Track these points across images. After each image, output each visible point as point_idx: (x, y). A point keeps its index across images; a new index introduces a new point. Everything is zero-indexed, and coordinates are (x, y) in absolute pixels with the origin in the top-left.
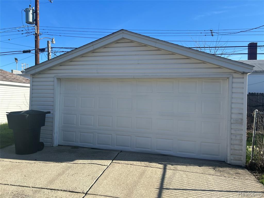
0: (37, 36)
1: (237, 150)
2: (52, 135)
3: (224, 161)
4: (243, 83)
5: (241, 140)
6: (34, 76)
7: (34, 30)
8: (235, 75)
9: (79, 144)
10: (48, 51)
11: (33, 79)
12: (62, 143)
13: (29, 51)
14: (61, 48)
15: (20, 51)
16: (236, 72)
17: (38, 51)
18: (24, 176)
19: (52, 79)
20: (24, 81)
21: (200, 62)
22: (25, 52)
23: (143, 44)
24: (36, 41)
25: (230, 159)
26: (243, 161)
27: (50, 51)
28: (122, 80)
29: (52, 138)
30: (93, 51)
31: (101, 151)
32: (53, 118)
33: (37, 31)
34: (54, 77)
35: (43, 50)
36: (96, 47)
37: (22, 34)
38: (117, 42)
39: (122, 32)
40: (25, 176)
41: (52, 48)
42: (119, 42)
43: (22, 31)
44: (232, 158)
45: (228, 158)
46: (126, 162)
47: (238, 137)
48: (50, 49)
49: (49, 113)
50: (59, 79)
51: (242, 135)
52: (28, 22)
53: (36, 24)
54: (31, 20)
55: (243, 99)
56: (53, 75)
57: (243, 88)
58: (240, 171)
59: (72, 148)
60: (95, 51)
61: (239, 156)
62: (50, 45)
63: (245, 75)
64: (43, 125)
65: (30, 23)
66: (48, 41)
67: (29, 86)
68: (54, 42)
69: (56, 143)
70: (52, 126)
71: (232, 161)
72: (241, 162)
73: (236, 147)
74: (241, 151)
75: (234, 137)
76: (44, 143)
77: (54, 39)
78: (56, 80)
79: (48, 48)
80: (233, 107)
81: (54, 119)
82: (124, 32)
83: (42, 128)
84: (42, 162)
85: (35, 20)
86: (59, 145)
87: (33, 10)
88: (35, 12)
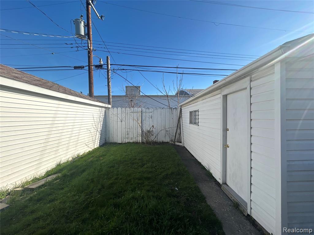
0: (90, 51)
10: (107, 69)
13: (81, 68)
14: (123, 65)
15: (70, 67)
22: (76, 68)
24: (89, 57)
35: (99, 67)
37: (72, 48)
43: (72, 44)
52: (79, 35)
53: (89, 38)
54: (82, 33)
62: (110, 62)
65: (82, 36)
66: (107, 57)
79: (107, 65)
85: (88, 34)
87: (84, 22)
88: (87, 26)
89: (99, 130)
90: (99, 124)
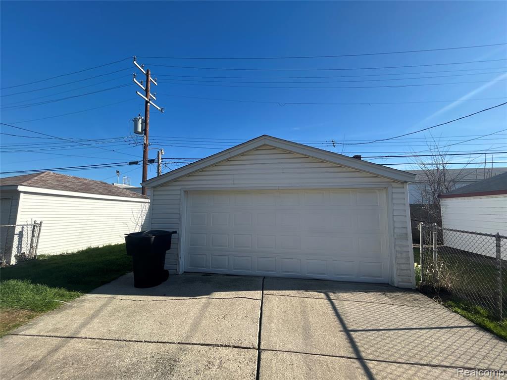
0: (145, 146)
1: (404, 270)
2: (177, 259)
3: (388, 284)
4: (404, 193)
5: (408, 258)
6: (155, 189)
7: (142, 140)
8: (394, 185)
9: (210, 270)
10: (158, 163)
11: (155, 192)
12: (190, 269)
13: (136, 163)
16: (395, 181)
17: (146, 162)
18: (158, 324)
19: (178, 192)
20: (131, 195)
21: (354, 170)
22: (131, 163)
23: (288, 150)
24: (144, 152)
25: (397, 281)
26: (413, 283)
27: (160, 162)
28: (261, 191)
29: (177, 264)
30: (229, 160)
31: (240, 277)
32: (178, 239)
33: (146, 140)
34: (180, 190)
35: (152, 161)
36: (233, 154)
38: (257, 149)
39: (264, 137)
40: (161, 324)
41: (162, 159)
42: (259, 148)
44: (400, 280)
45: (395, 280)
46: (280, 292)
47: (404, 255)
48: (160, 160)
49: (175, 232)
50: (186, 192)
51: (409, 252)
52: (136, 132)
53: (145, 134)
54: (140, 130)
55: (405, 211)
56: (179, 188)
57: (404, 199)
58: (416, 296)
59: (203, 276)
60: (232, 159)
61: (408, 277)
62: (160, 156)
63: (405, 185)
64: (169, 248)
65: (139, 133)
66: (158, 152)
67: (149, 201)
68: (163, 153)
69: (182, 270)
70: (178, 249)
71: (400, 283)
72: (410, 284)
73: (403, 267)
74: (408, 271)
75: (399, 255)
76: (169, 271)
77: (163, 150)
78: (183, 193)
79: (158, 159)
80: (395, 220)
81: (180, 241)
82: (266, 137)
83: (167, 252)
84: (174, 298)
85: (145, 130)
86: (185, 272)
87: (142, 119)
88: (145, 122)
89: (140, 225)
90: (140, 219)
